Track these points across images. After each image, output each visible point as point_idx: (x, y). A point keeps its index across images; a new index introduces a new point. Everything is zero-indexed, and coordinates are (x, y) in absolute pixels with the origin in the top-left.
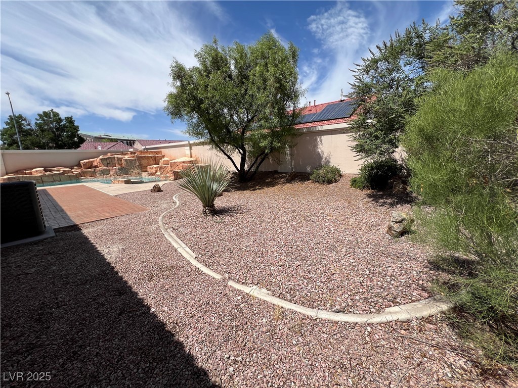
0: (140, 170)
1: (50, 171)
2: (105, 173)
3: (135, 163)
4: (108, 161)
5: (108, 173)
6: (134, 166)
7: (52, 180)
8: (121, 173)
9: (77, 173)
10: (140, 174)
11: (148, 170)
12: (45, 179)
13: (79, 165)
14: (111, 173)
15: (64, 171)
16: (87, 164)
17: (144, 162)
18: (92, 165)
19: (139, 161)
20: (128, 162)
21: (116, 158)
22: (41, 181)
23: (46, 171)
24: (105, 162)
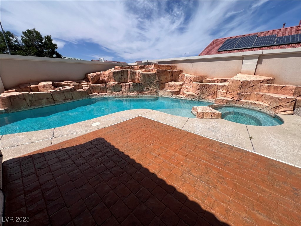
0: (157, 87)
1: (59, 86)
2: (116, 89)
3: (155, 78)
4: (120, 75)
5: (120, 90)
6: (151, 83)
7: (64, 98)
8: (135, 90)
9: (87, 88)
10: (157, 92)
11: (166, 88)
12: (56, 97)
13: (86, 79)
14: (123, 90)
15: (74, 86)
16: (95, 79)
17: (163, 78)
18: (99, 79)
19: (159, 76)
20: (146, 77)
21: (129, 73)
22: (52, 100)
23: (55, 85)
24: (117, 76)
